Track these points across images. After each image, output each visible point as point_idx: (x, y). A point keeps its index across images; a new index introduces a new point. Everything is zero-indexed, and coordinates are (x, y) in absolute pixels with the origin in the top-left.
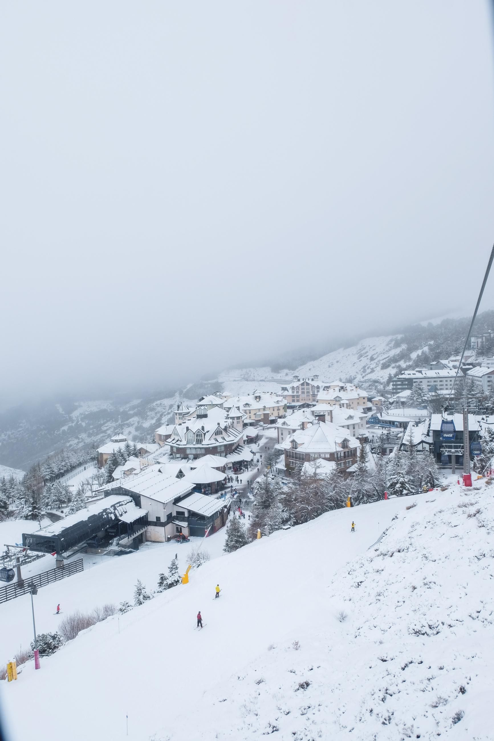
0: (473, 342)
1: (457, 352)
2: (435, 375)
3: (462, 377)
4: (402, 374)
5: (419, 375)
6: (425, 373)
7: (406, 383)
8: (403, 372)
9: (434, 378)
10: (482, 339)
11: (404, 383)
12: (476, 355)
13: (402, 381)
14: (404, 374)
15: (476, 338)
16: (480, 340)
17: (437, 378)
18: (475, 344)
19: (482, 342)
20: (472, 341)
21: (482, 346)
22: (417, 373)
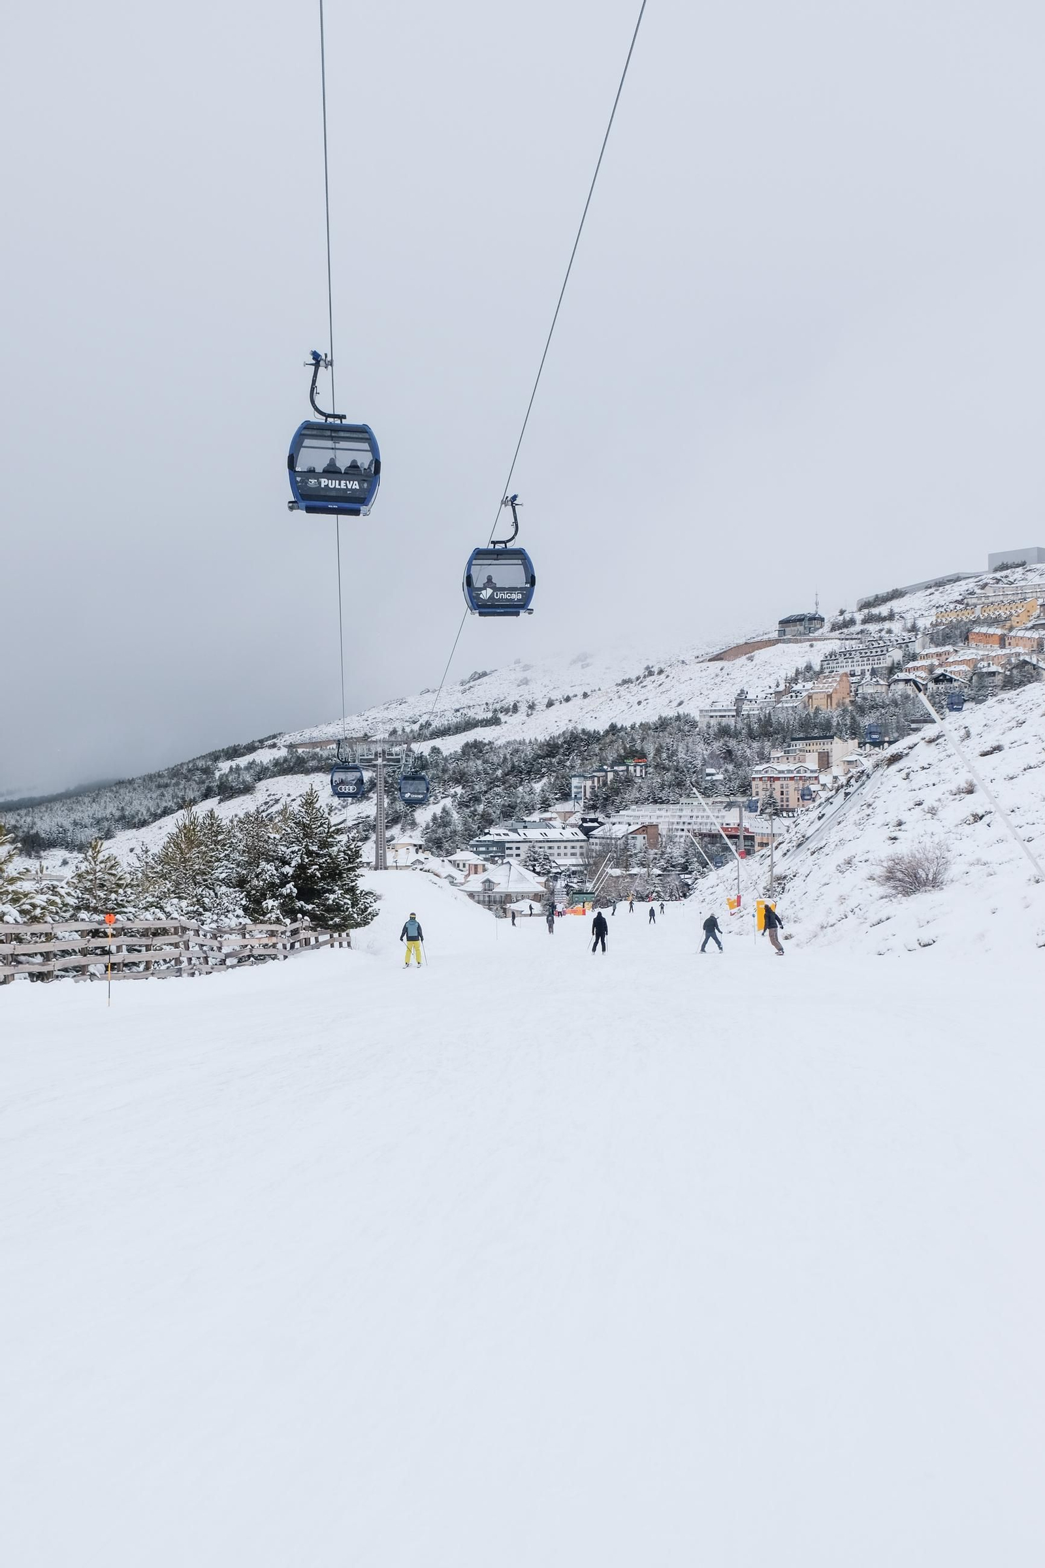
0: (576, 787)
1: (547, 805)
2: (541, 838)
3: (584, 841)
4: (486, 834)
5: (513, 836)
6: (524, 834)
7: (495, 849)
8: (486, 831)
9: (540, 842)
10: (593, 783)
11: (491, 849)
12: (584, 811)
13: (487, 846)
14: (488, 833)
15: (583, 778)
16: (589, 783)
17: (544, 841)
18: (579, 790)
19: (593, 788)
20: (573, 786)
21: (595, 795)
22: (510, 833)
